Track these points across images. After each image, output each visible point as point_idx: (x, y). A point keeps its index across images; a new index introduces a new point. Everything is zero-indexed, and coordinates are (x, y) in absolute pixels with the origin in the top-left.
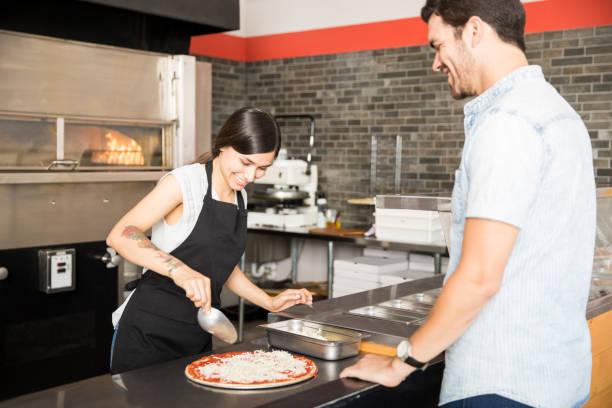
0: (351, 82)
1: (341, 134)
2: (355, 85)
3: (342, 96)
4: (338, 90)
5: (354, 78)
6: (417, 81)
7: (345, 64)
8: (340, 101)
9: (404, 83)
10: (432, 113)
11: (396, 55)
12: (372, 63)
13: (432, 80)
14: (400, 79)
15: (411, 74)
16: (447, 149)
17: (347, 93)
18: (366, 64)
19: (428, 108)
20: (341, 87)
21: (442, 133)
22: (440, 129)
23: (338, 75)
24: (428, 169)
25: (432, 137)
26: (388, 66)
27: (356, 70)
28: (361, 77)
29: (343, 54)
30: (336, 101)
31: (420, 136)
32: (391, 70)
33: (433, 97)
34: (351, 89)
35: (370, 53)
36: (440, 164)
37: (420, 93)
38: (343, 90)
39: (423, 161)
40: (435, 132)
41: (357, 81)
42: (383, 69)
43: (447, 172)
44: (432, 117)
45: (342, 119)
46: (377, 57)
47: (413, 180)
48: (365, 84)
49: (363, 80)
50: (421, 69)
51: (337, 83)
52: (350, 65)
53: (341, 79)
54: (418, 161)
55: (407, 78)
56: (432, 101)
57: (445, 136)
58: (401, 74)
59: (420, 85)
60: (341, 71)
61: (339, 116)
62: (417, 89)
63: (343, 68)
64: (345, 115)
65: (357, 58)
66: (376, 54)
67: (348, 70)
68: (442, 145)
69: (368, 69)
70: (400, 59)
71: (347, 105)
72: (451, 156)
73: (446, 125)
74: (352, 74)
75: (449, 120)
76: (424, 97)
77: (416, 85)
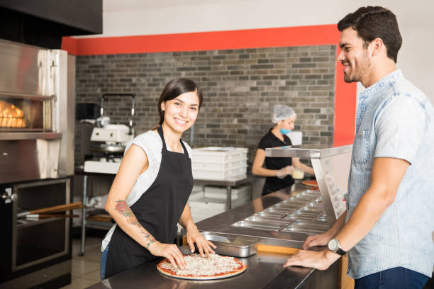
0: (158, 73)
1: (151, 108)
2: (160, 75)
3: (151, 82)
4: (148, 77)
5: (159, 70)
6: (204, 74)
7: (153, 60)
8: (149, 85)
9: (195, 74)
10: (215, 95)
11: (190, 56)
12: (173, 60)
13: (215, 74)
14: (192, 72)
15: (200, 69)
16: (225, 119)
17: (155, 80)
18: (168, 61)
19: (211, 92)
20: (150, 75)
21: (221, 108)
22: (220, 105)
23: (148, 67)
24: (213, 131)
25: (215, 111)
26: (184, 63)
27: (161, 65)
28: (165, 69)
29: (152, 54)
30: (147, 85)
31: (207, 110)
32: (186, 66)
33: (215, 84)
34: (158, 77)
35: (172, 54)
36: (221, 128)
37: (206, 82)
38: (152, 78)
39: (209, 126)
40: (217, 108)
41: (162, 72)
42: (180, 65)
43: (225, 133)
44: (214, 97)
45: (151, 97)
46: (176, 57)
47: (202, 139)
48: (168, 75)
49: (166, 72)
50: (207, 66)
51: (147, 73)
52: (157, 61)
53: (150, 70)
54: (205, 126)
55: (197, 71)
56: (214, 87)
57: (224, 110)
58: (193, 69)
59: (207, 76)
60: (150, 65)
61: (149, 95)
62: (204, 79)
63: (151, 63)
64: (153, 95)
65: (162, 57)
66: (175, 54)
67: (156, 65)
68: (222, 116)
69: (169, 65)
70: (192, 59)
71: (155, 88)
72: (228, 123)
73: (224, 103)
74: (158, 67)
75: (226, 100)
76: (209, 84)
77: (204, 76)
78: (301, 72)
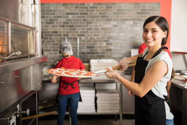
0: (53, 16)
1: (48, 37)
2: (54, 17)
3: (48, 21)
4: (46, 18)
5: (54, 14)
6: (84, 17)
7: (49, 8)
8: (47, 23)
9: (78, 17)
10: (91, 29)
11: (75, 6)
12: (63, 8)
13: (91, 17)
14: (76, 16)
15: (81, 14)
16: (98, 43)
17: (50, 20)
18: (60, 8)
19: (89, 27)
20: (47, 17)
21: (96, 37)
22: (95, 35)
23: (45, 12)
24: (90, 50)
25: (92, 39)
26: (70, 10)
27: (54, 11)
28: (58, 14)
29: (48, 3)
30: (45, 23)
31: (86, 38)
32: (72, 12)
33: (91, 23)
34: (53, 18)
35: (62, 4)
36: (95, 48)
37: (86, 21)
39: (87, 47)
40: (93, 37)
41: (56, 15)
42: (68, 11)
44: (91, 31)
45: (48, 30)
46: (65, 6)
48: (60, 17)
49: (58, 15)
50: (85, 12)
51: (46, 16)
52: (52, 8)
53: (47, 14)
54: (86, 47)
55: (79, 15)
56: (91, 25)
57: (97, 38)
58: (77, 14)
59: (86, 18)
60: (47, 11)
61: (47, 29)
62: (84, 20)
63: (48, 9)
64: (50, 29)
65: (55, 6)
66: (64, 5)
67: (51, 11)
68: (96, 41)
69: (61, 11)
70: (76, 8)
71: (51, 25)
72: (100, 46)
73: (97, 34)
74: (53, 12)
75: (99, 32)
76: (87, 23)
78: (142, 16)
